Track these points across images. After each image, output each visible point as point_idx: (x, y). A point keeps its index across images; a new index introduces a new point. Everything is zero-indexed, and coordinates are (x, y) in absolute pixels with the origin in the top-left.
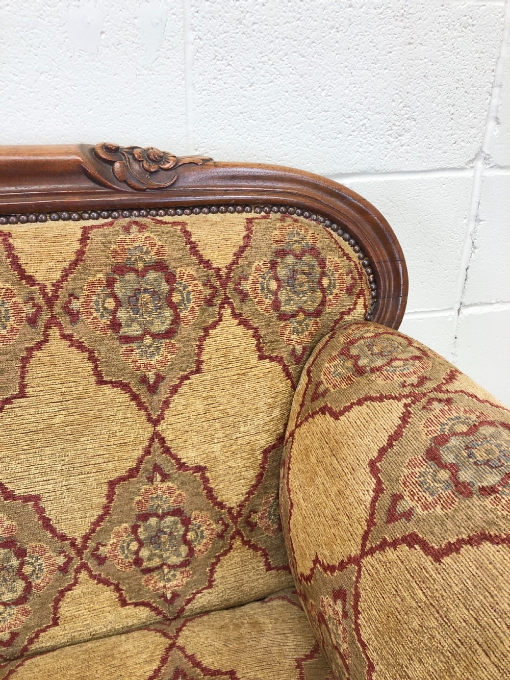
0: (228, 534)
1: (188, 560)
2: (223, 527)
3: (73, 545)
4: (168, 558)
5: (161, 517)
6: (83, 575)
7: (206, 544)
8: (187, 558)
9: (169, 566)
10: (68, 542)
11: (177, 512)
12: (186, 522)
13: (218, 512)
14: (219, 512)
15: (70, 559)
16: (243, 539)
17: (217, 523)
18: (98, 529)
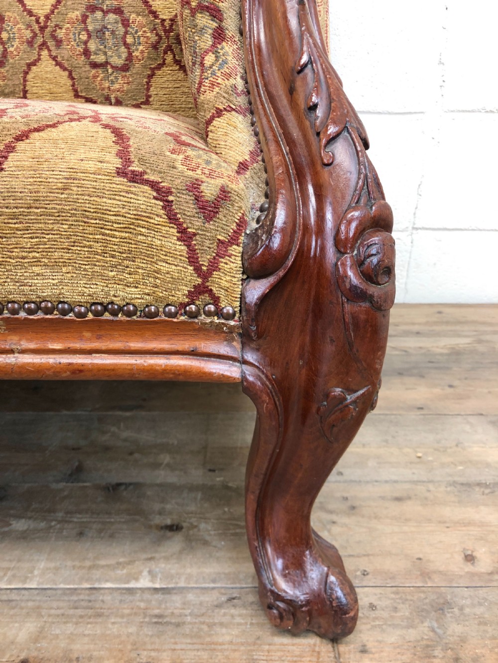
0: (161, 47)
1: (127, 65)
2: (157, 38)
3: (37, 22)
4: (112, 57)
5: (105, 13)
6: (45, 53)
7: (142, 52)
8: (126, 62)
9: (112, 67)
10: (33, 18)
11: (118, 11)
12: (126, 23)
13: (151, 21)
14: (153, 21)
15: (35, 35)
16: (174, 57)
17: (152, 32)
18: (56, 11)
